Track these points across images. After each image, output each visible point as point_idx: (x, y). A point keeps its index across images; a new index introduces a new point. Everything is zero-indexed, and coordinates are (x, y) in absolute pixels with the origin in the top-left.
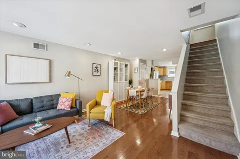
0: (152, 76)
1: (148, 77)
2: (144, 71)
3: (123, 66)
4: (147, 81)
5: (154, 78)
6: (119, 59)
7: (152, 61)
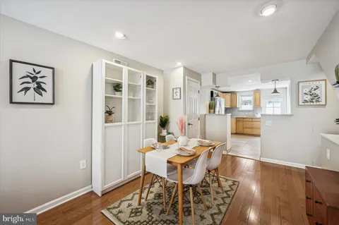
0: (212, 107)
1: (203, 110)
2: (195, 96)
3: (142, 82)
4: (203, 119)
5: (217, 113)
6: (129, 62)
7: (214, 75)
